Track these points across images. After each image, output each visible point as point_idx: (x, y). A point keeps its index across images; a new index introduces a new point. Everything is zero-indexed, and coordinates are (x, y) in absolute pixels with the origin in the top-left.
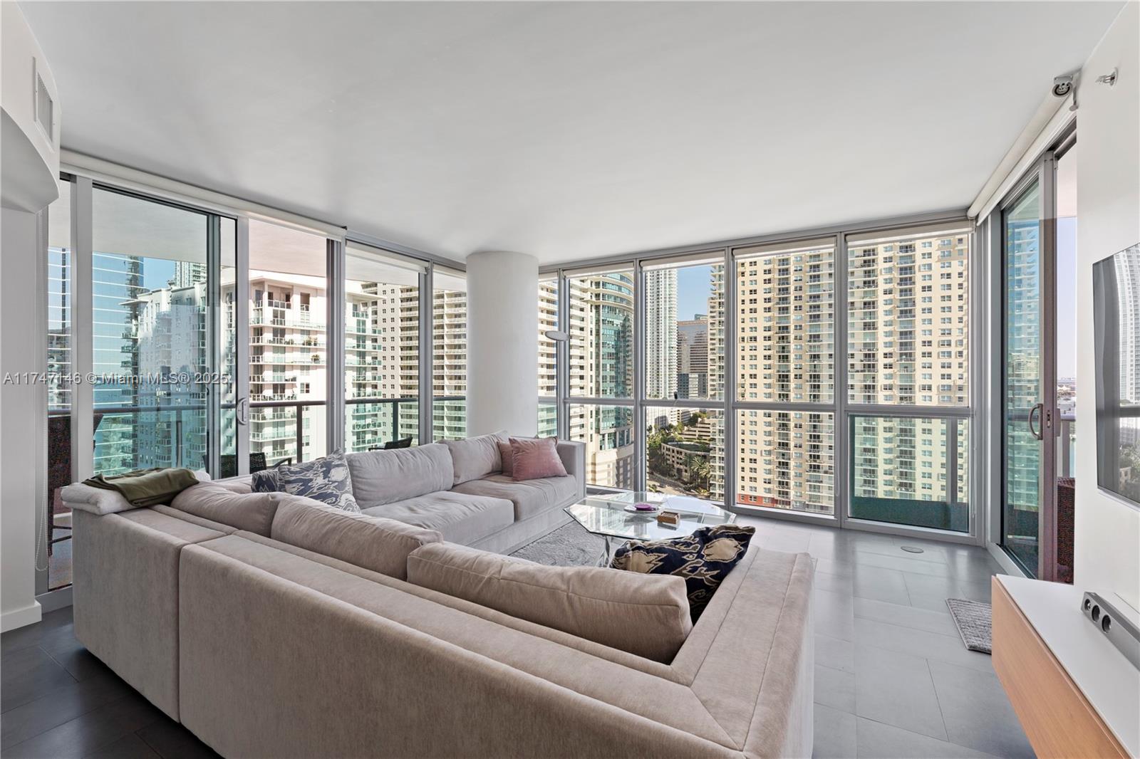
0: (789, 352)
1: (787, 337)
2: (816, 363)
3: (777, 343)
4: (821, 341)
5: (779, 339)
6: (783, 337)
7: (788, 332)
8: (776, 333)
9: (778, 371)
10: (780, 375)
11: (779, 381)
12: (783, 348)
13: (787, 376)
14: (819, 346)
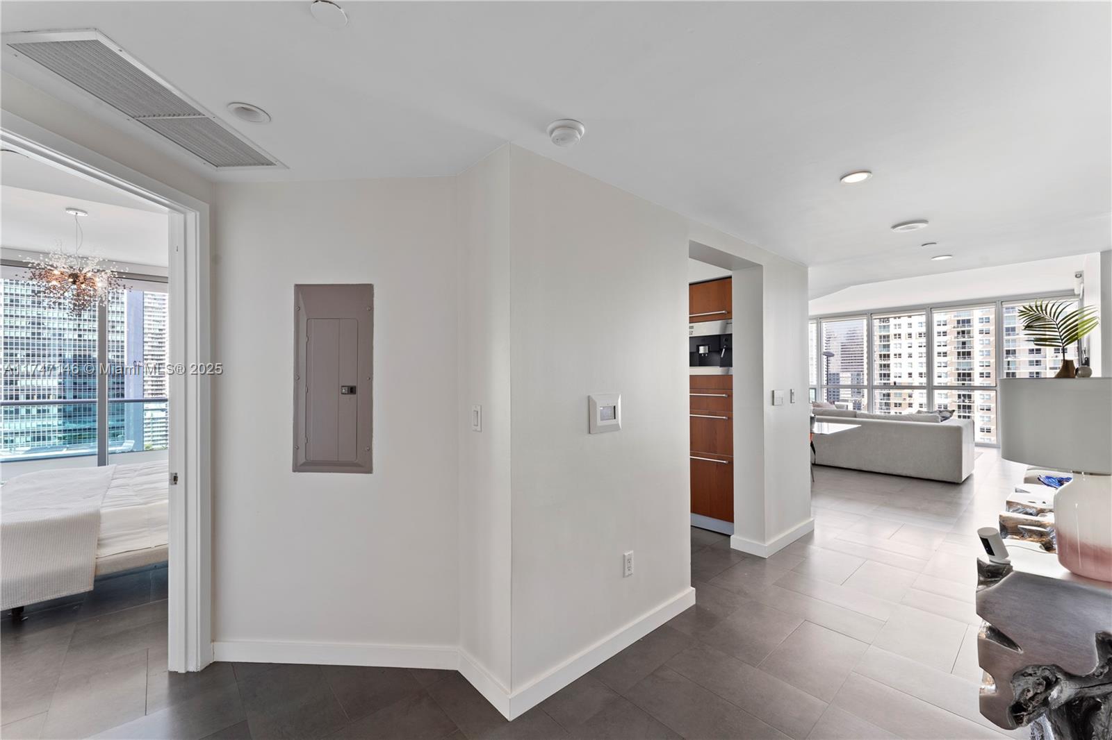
0: (972, 347)
1: (969, 332)
2: (1009, 359)
3: (955, 338)
4: (1018, 334)
5: (958, 333)
6: (963, 332)
7: (970, 326)
8: (954, 327)
9: (958, 369)
10: (959, 374)
11: (958, 380)
12: (964, 343)
13: (969, 375)
14: (1014, 341)
